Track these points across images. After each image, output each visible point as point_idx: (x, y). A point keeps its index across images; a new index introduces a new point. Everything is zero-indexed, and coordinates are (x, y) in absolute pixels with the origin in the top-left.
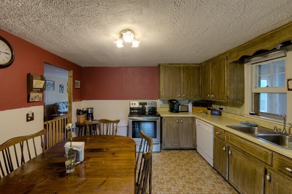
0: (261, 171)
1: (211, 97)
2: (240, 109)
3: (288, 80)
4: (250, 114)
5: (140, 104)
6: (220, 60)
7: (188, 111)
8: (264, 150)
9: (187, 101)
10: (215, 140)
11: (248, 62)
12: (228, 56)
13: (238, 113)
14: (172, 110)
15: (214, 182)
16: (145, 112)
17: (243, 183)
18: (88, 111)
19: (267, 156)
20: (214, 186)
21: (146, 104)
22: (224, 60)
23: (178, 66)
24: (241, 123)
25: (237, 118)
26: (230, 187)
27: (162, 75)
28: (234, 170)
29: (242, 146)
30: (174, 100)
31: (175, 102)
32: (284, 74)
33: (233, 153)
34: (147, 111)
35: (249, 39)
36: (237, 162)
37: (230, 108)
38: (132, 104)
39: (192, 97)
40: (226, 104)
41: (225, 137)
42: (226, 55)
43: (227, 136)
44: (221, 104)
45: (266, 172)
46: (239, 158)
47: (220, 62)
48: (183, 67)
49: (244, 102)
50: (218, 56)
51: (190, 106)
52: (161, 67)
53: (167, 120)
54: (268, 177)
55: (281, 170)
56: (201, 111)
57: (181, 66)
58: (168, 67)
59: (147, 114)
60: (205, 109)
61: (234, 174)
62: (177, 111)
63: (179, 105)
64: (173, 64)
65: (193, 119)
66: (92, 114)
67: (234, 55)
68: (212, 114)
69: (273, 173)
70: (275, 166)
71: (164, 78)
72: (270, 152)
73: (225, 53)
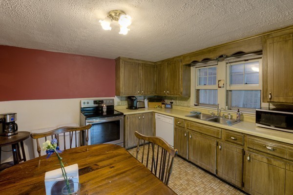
0: (214, 144)
1: (166, 93)
2: (187, 102)
3: (219, 81)
4: (195, 105)
5: (95, 102)
6: (175, 61)
7: (145, 107)
8: (217, 129)
9: (143, 98)
10: (175, 129)
11: (194, 66)
12: (182, 59)
13: (186, 105)
14: (131, 107)
15: (179, 164)
16: (103, 112)
17: (201, 157)
18: (5, 119)
19: (218, 133)
20: (180, 168)
21: (102, 102)
22: (179, 62)
23: (137, 62)
24: (191, 113)
25: (185, 109)
26: (189, 164)
27: (122, 70)
28: (194, 149)
29: (200, 130)
30: (133, 97)
31: (134, 98)
32: (216, 77)
33: (193, 136)
34: (105, 110)
35: (201, 49)
36: (196, 143)
37: (179, 101)
38: (84, 103)
39: (149, 93)
40: (176, 99)
41: (186, 125)
42: (180, 58)
43: (187, 124)
44: (172, 99)
45: (217, 145)
46: (198, 139)
47: (175, 63)
48: (142, 64)
49: (190, 96)
50: (173, 58)
51: (146, 102)
52: (121, 61)
53: (130, 118)
54: (220, 147)
55: (228, 140)
56: (157, 106)
57: (140, 62)
58: (128, 62)
59: (105, 114)
60: (160, 104)
61: (194, 153)
62: (136, 108)
63: (137, 102)
64: (132, 59)
65: (153, 114)
66: (13, 123)
67: (187, 59)
68: (165, 108)
69: (222, 143)
70: (223, 138)
71: (124, 73)
72: (220, 130)
73: (180, 56)
